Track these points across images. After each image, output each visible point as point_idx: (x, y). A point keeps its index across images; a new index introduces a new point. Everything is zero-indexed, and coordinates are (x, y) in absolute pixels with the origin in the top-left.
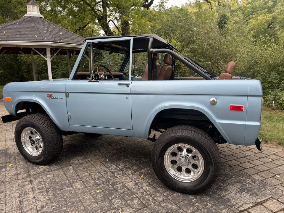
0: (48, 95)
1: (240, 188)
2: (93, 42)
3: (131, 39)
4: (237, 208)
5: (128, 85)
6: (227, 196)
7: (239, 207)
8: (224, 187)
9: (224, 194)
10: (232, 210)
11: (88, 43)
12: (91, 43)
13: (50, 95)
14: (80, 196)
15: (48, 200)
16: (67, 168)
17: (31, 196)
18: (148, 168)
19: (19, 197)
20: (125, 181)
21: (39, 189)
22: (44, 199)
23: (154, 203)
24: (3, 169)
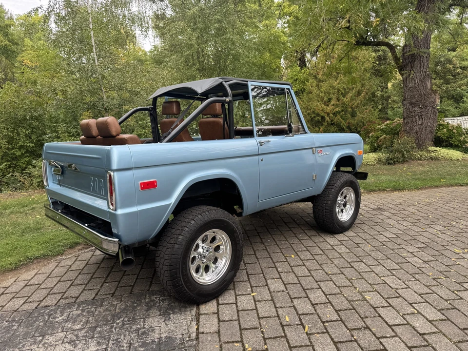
1: (161, 314)
4: (189, 340)
6: (163, 336)
7: (189, 337)
8: (144, 328)
9: (157, 336)
10: (188, 347)
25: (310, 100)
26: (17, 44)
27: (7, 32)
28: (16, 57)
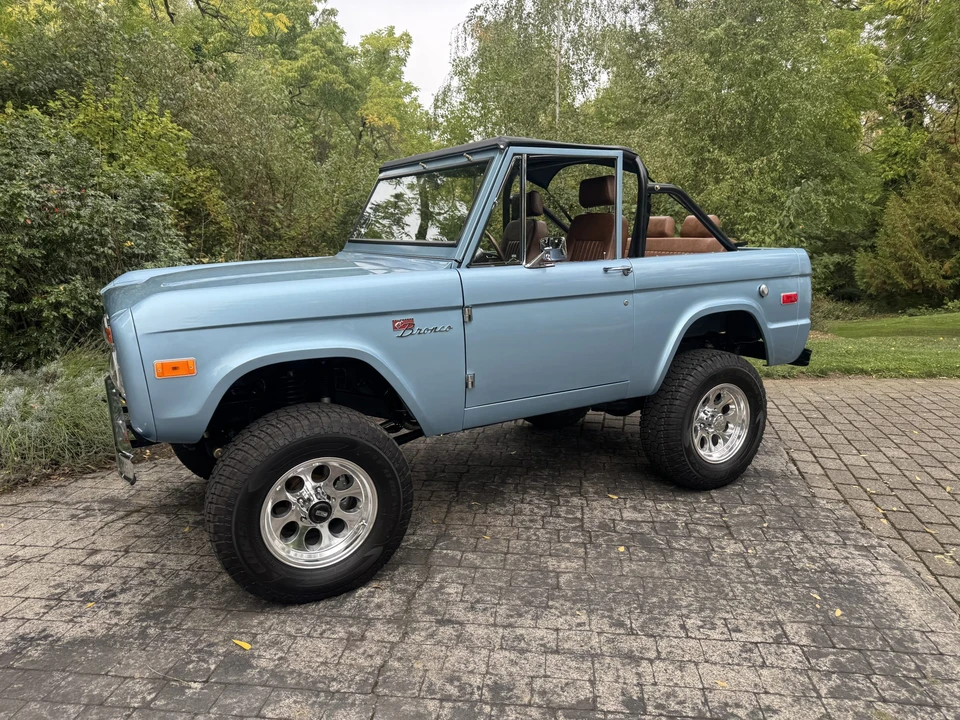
0: (394, 322)
2: (528, 155)
3: (619, 154)
5: (626, 272)
7: (791, 473)
11: (515, 154)
12: (521, 154)
14: (618, 573)
15: (590, 612)
16: (442, 557)
17: (540, 633)
18: (586, 481)
19: (522, 651)
20: (612, 515)
21: (512, 616)
22: (584, 618)
23: (722, 517)
24: (254, 662)
25: (927, 198)
26: (358, 87)
27: (347, 68)
28: (357, 109)
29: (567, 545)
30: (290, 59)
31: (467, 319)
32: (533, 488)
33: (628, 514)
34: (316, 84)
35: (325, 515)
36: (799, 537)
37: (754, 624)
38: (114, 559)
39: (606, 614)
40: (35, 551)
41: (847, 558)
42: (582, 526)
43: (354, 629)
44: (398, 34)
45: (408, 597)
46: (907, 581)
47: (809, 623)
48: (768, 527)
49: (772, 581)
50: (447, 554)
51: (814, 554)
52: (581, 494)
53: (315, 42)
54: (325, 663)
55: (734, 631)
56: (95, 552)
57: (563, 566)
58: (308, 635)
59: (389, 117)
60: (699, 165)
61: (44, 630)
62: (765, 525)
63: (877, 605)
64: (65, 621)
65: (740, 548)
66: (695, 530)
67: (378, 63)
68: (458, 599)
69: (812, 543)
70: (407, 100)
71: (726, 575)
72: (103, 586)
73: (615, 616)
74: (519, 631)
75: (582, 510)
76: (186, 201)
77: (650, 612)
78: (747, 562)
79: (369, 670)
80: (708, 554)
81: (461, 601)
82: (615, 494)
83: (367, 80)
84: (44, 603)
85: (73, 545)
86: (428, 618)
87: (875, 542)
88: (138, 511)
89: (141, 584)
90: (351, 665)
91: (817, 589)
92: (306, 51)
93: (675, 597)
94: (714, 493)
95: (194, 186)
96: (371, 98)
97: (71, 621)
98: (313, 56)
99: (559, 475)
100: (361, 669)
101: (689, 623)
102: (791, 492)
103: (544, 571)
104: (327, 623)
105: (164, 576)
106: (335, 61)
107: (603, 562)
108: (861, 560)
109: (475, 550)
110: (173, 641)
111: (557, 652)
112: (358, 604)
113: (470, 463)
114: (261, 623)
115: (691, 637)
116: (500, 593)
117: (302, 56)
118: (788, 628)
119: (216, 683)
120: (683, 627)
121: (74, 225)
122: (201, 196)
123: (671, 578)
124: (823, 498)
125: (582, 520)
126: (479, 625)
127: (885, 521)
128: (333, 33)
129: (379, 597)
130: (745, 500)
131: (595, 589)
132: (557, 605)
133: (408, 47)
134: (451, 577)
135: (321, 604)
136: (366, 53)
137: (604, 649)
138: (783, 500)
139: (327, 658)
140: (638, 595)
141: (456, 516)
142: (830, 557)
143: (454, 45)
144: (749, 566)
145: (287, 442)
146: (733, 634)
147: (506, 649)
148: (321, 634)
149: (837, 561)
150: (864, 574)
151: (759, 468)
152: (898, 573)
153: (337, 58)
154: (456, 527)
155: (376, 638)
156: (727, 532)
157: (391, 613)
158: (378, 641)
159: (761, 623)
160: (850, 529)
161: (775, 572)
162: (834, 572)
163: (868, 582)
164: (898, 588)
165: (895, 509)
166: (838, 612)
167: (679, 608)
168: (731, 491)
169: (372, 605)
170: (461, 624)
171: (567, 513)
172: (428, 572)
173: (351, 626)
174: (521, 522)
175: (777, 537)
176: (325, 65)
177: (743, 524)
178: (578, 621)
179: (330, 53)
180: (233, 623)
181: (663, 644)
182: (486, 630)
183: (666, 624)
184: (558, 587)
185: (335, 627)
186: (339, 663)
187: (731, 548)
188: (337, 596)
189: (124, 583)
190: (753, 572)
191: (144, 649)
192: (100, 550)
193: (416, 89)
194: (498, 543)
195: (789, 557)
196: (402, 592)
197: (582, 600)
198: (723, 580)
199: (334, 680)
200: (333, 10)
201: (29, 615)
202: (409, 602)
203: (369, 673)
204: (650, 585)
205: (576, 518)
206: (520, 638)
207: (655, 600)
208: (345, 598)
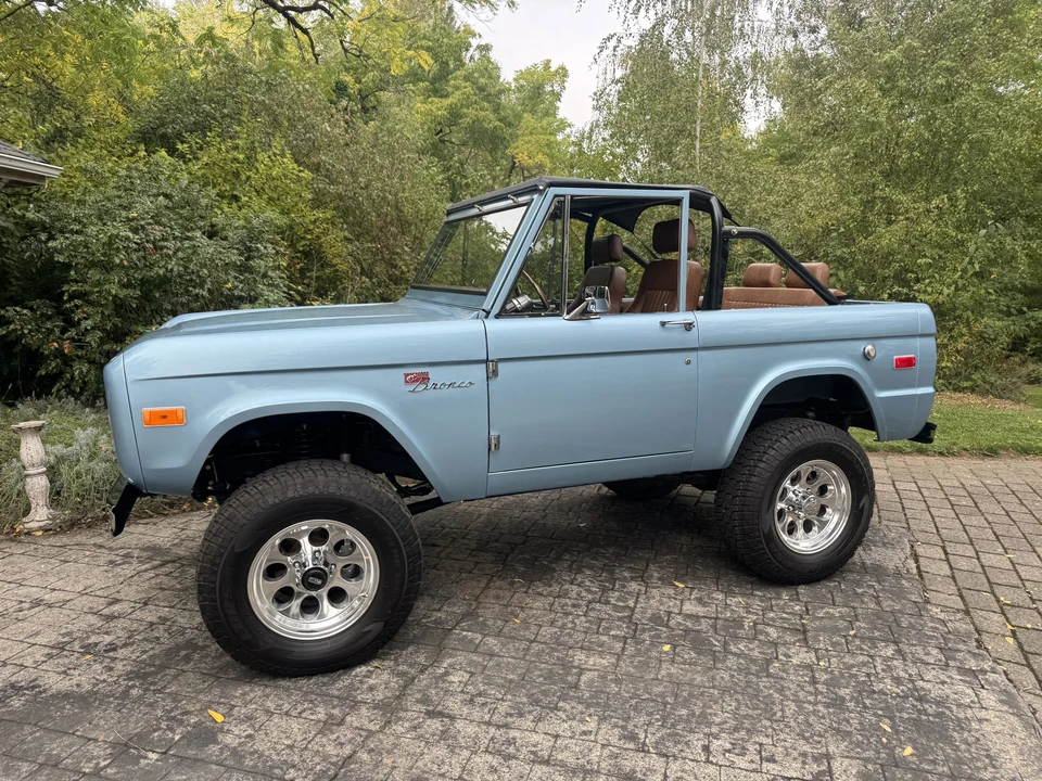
0: (407, 375)
2: (572, 196)
3: (685, 195)
4: (908, 573)
5: (689, 326)
11: (556, 196)
13: (417, 373)
14: (652, 676)
15: (603, 719)
16: (459, 640)
17: (535, 738)
18: (654, 564)
19: (509, 757)
20: (669, 607)
21: (511, 715)
22: (592, 725)
23: (802, 618)
24: (220, 737)
26: (510, 125)
27: (499, 104)
28: (506, 148)
29: (605, 638)
30: (441, 97)
31: (492, 374)
32: (591, 568)
33: (689, 607)
34: (465, 122)
35: (319, 582)
36: (890, 651)
37: (795, 754)
38: (130, 610)
39: (621, 723)
40: (60, 596)
41: (943, 683)
42: (630, 617)
43: (336, 712)
44: (554, 67)
45: (406, 681)
46: (1013, 719)
47: (867, 760)
48: (855, 636)
49: (837, 703)
50: (466, 637)
51: (902, 674)
52: (643, 578)
53: (466, 78)
54: (291, 747)
55: (768, 760)
56: (116, 601)
57: (591, 663)
58: (287, 714)
59: (540, 156)
60: (868, 204)
61: (36, 680)
62: (852, 633)
63: (963, 747)
64: (58, 673)
65: (810, 657)
66: (761, 632)
67: (531, 98)
68: (460, 689)
69: (904, 660)
70: (560, 137)
71: (781, 690)
72: (108, 639)
73: (630, 727)
74: (513, 733)
75: (638, 597)
76: (303, 243)
77: (673, 725)
78: (813, 676)
79: (335, 759)
80: (768, 662)
81: (462, 692)
82: (682, 582)
83: (519, 117)
84: (47, 651)
85: (98, 593)
86: (420, 707)
87: (987, 665)
88: (173, 562)
89: (145, 639)
90: (318, 751)
91: (891, 718)
92: (457, 88)
93: (709, 711)
94: (802, 590)
95: (311, 227)
96: (523, 135)
97: (64, 672)
98: (464, 93)
99: (625, 555)
100: (326, 758)
101: (716, 744)
102: (899, 594)
103: (566, 666)
104: (311, 702)
105: (170, 634)
106: (487, 98)
107: (639, 661)
108: (961, 687)
109: (499, 634)
110: (151, 705)
111: (547, 762)
112: (352, 684)
113: (529, 534)
114: (244, 694)
115: (711, 763)
116: (509, 687)
117: (453, 93)
118: (836, 765)
119: (173, 755)
120: (706, 749)
121: (170, 267)
122: (318, 237)
123: (713, 687)
124: (937, 605)
125: (633, 610)
126: (472, 721)
127: (1011, 640)
128: (486, 69)
129: (376, 679)
130: (837, 599)
131: (618, 693)
132: (568, 707)
133: (563, 82)
134: (461, 664)
135: (313, 680)
136: (520, 89)
137: (603, 765)
138: (885, 604)
139: (295, 741)
140: (665, 704)
141: (493, 592)
142: (922, 679)
143: (602, 78)
144: (814, 681)
145: (277, 501)
146: (765, 764)
147: (490, 753)
148: (300, 713)
149: (928, 686)
150: (959, 706)
151: (868, 562)
152: (1005, 708)
153: (489, 95)
154: (488, 605)
155: (355, 724)
156: (801, 637)
157: (381, 697)
158: (357, 728)
159: (804, 755)
160: (961, 647)
161: (843, 692)
162: (920, 699)
163: (962, 716)
164: (998, 728)
165: (1029, 626)
166: (909, 750)
167: (709, 724)
168: (822, 589)
169: (365, 686)
170: (452, 718)
171: (619, 599)
172: (438, 654)
173: (334, 708)
174: (562, 607)
175: (862, 649)
176: (476, 102)
177: (824, 629)
178: (585, 728)
179: (482, 89)
180: (217, 691)
181: (675, 766)
182: (477, 728)
183: (687, 743)
184: (576, 686)
185: (317, 706)
186: (306, 748)
187: (801, 656)
188: (332, 672)
189: (129, 638)
190: (816, 689)
191: (119, 711)
192: (121, 600)
193: (569, 125)
194: (527, 628)
195: (868, 675)
196: (402, 674)
197: (598, 704)
198: (776, 695)
199: (294, 766)
200: (487, 45)
201: (29, 662)
202: (405, 687)
203: (332, 764)
204: (685, 694)
205: (627, 607)
206: (511, 742)
207: (684, 712)
208: (340, 675)
